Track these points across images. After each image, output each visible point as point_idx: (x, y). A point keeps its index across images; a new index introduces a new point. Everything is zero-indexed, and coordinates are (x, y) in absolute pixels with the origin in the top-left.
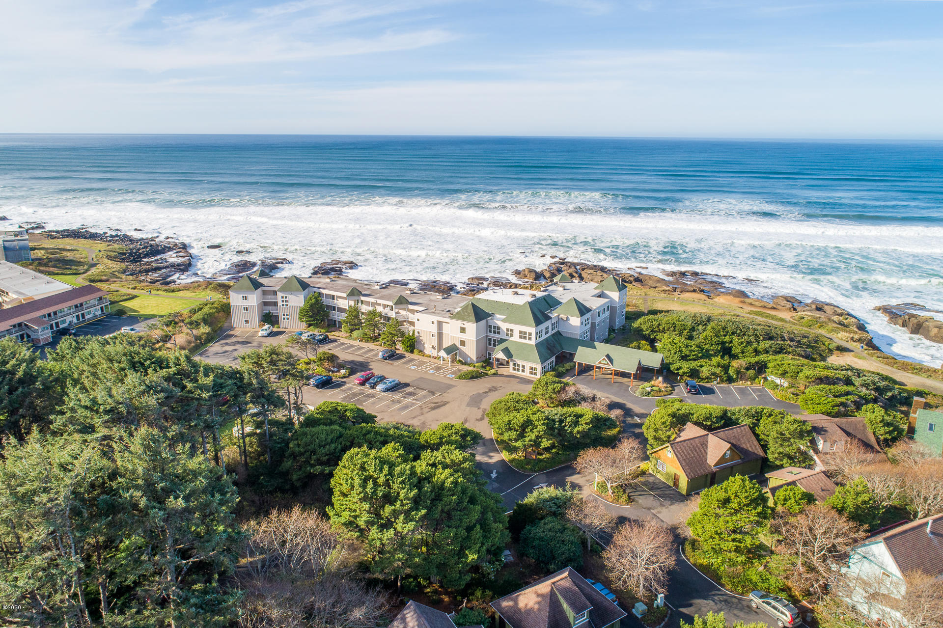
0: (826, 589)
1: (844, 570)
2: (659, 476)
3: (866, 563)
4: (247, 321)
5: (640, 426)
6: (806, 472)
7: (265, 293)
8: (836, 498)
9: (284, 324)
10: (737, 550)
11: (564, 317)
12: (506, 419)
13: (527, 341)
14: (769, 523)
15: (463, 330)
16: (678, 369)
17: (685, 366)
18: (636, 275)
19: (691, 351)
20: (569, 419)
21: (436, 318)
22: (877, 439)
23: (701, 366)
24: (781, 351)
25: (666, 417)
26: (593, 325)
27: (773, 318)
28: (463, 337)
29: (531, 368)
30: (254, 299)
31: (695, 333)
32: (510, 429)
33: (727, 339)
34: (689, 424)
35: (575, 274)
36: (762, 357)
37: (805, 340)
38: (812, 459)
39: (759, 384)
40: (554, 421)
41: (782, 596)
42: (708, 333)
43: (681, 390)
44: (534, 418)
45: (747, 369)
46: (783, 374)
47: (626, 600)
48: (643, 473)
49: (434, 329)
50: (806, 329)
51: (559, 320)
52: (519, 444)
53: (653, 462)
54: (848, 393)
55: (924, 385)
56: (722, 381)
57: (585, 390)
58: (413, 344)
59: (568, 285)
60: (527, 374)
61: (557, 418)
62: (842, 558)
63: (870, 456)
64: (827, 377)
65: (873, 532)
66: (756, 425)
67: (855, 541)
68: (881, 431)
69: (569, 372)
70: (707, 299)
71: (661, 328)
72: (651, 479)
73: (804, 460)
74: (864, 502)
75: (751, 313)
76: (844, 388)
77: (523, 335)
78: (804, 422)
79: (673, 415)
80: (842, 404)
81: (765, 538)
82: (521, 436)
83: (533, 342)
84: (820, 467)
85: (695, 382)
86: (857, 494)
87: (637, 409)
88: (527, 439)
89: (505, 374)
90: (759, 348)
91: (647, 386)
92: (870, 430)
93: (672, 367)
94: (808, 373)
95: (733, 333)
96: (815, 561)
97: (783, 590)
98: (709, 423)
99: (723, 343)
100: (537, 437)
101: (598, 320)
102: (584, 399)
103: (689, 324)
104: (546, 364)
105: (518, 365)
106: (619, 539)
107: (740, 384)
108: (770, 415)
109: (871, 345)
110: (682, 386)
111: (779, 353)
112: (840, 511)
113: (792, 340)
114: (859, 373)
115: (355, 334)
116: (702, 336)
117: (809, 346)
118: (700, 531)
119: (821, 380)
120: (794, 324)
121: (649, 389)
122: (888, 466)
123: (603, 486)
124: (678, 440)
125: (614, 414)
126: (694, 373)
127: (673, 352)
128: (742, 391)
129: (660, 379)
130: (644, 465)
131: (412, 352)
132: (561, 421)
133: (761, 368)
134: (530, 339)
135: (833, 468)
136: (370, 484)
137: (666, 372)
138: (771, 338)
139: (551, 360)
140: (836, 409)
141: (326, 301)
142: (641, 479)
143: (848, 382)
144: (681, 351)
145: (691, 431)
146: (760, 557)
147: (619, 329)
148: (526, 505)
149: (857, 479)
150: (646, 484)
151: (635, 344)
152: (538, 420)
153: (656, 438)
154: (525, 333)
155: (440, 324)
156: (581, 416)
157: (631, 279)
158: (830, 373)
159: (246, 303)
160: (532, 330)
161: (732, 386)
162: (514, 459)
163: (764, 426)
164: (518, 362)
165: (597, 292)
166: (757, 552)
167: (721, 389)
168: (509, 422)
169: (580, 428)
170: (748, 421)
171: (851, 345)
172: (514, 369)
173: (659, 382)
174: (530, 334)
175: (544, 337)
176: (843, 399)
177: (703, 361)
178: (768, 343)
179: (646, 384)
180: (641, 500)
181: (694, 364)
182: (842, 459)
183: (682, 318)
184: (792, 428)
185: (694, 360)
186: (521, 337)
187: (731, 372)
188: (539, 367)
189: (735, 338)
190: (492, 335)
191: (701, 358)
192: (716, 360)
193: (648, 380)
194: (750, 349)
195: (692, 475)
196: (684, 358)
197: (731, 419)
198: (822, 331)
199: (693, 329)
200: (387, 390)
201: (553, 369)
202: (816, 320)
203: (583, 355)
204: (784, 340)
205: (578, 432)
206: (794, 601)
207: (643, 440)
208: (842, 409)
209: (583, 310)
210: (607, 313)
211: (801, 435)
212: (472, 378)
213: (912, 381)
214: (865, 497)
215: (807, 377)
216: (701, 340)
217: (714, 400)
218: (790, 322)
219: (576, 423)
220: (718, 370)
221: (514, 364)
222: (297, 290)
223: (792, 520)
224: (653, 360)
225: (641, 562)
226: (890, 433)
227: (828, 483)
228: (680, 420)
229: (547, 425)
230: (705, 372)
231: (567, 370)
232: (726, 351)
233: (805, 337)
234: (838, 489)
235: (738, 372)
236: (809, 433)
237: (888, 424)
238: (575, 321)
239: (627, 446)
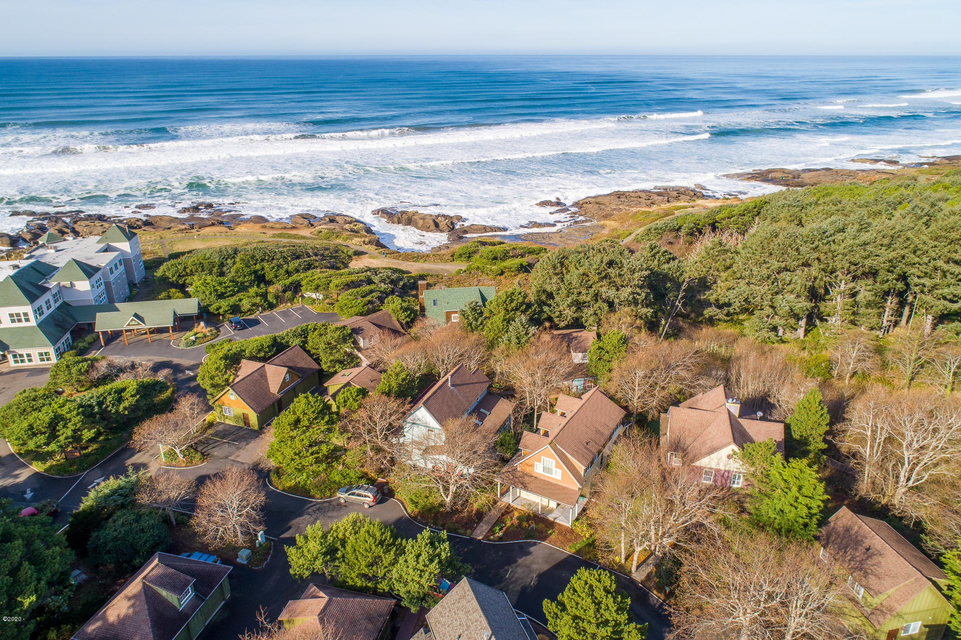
0: (393, 461)
1: (401, 440)
2: (227, 422)
3: (415, 427)
5: (194, 378)
6: (356, 371)
8: (382, 386)
10: (318, 461)
11: (67, 284)
12: (25, 424)
14: (337, 427)
16: (218, 309)
17: (224, 304)
18: (144, 219)
19: (225, 288)
20: (109, 399)
22: (401, 324)
23: (240, 300)
24: (309, 267)
25: (219, 362)
26: (108, 285)
27: (295, 237)
29: (41, 354)
31: (225, 269)
32: (34, 434)
33: (258, 267)
34: (244, 361)
35: (66, 230)
36: (295, 277)
37: (327, 252)
38: (358, 358)
39: (298, 303)
40: (91, 406)
41: (363, 481)
42: (238, 265)
43: (227, 329)
44: (63, 411)
45: (284, 291)
46: (317, 289)
47: (227, 554)
48: (211, 425)
50: (326, 242)
51: (61, 289)
52: (53, 447)
53: (218, 409)
54: (371, 292)
55: (423, 270)
56: (264, 309)
57: (119, 360)
59: (61, 245)
60: (36, 362)
61: (94, 402)
62: (397, 431)
63: (399, 340)
64: (352, 282)
65: (415, 401)
66: (305, 342)
67: (404, 413)
68: (403, 316)
69: (94, 344)
70: (228, 230)
71: (188, 270)
72: (220, 428)
73: (351, 361)
74: (404, 380)
75: (274, 236)
76: (366, 288)
78: (344, 327)
79: (226, 357)
80: (370, 302)
81: (337, 440)
82: (53, 436)
83: (33, 323)
84: (365, 362)
85: (239, 317)
86: (397, 375)
87: (186, 362)
88: (62, 438)
89: (5, 370)
90: (290, 269)
91: (190, 336)
92: (394, 319)
93: (211, 309)
94: (336, 282)
95: (262, 260)
96: (380, 442)
97: (362, 477)
98: (262, 354)
99: (255, 272)
100: (75, 431)
101: (112, 278)
102: (121, 370)
103: (217, 260)
104: (59, 344)
105: (21, 356)
106: (203, 501)
107: (282, 308)
108: (315, 329)
109: (379, 245)
110: (226, 325)
111: (308, 269)
112: (388, 394)
113: (316, 255)
114: (375, 271)
116: (233, 270)
117: (332, 257)
118: (280, 458)
119: (349, 286)
120: (315, 239)
121: (193, 338)
122: (413, 344)
123: (171, 454)
124: (237, 380)
125: (161, 376)
126: (235, 309)
127: (207, 293)
128: (285, 314)
129: (202, 324)
130: (209, 417)
132: (100, 404)
133: (296, 288)
134: (27, 320)
135: (375, 359)
137: (206, 315)
138: (298, 257)
139: (65, 337)
140: (366, 308)
142: (210, 431)
143: (370, 282)
144: (216, 291)
145: (248, 367)
146: (337, 459)
147: (142, 282)
148: (84, 511)
149: (394, 362)
150: (216, 434)
151: (163, 294)
152: (70, 411)
153: (214, 386)
154: (18, 315)
156: (124, 390)
157: (139, 223)
158: (354, 278)
160: (28, 309)
161: (275, 312)
162: (52, 467)
163: (313, 341)
164: (20, 351)
165: (101, 246)
166: (335, 455)
167: (264, 317)
168: (31, 427)
169: (126, 404)
170: (297, 341)
171: (365, 248)
172: (16, 362)
173: (201, 328)
174: (26, 314)
175: (47, 313)
176: (369, 298)
177: (240, 295)
178: (296, 263)
179: (189, 334)
180: (216, 452)
181: (233, 300)
182: (380, 350)
183: (208, 255)
184: (336, 335)
186: (13, 321)
187: (270, 298)
188: (51, 350)
189: (266, 265)
191: (238, 292)
192: (253, 290)
193: (189, 329)
194: (282, 271)
195: (260, 409)
196: (221, 296)
197: (282, 344)
198: (339, 241)
199: (222, 265)
201: (71, 347)
202: (332, 232)
203: (104, 322)
204: (310, 256)
205: (125, 409)
206: (372, 481)
207: (201, 392)
208: (371, 306)
209: (89, 271)
210: (121, 268)
211: (344, 340)
213: (414, 268)
214: (403, 375)
215: (337, 286)
216: (233, 274)
217: (262, 329)
218: (311, 238)
219: (120, 400)
220: (258, 300)
221: (15, 356)
223: (355, 416)
224: (189, 306)
225: (232, 512)
226: (409, 316)
227: (374, 373)
228: (233, 360)
229: (83, 413)
230: (246, 304)
231: (90, 344)
232: (260, 279)
233: (326, 249)
234: (383, 375)
235: (277, 297)
236: (350, 335)
237: (406, 310)
238: (83, 286)
239: (186, 405)
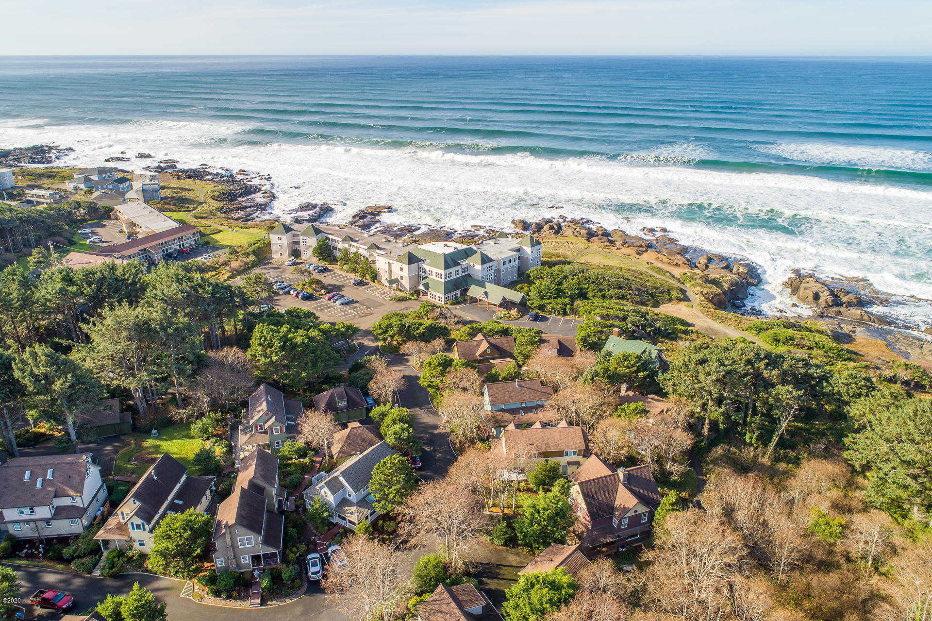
4: (281, 254)
7: (294, 235)
9: (304, 257)
11: (471, 264)
13: (439, 279)
15: (401, 269)
16: (531, 304)
17: (538, 302)
19: (548, 293)
20: (414, 326)
21: (388, 261)
23: (550, 303)
24: (623, 297)
26: (498, 271)
27: (662, 273)
28: (401, 273)
29: (439, 297)
30: (285, 239)
31: (564, 281)
32: (380, 328)
33: (586, 286)
37: (652, 291)
42: (573, 281)
43: (527, 318)
49: (386, 267)
50: (677, 283)
51: (468, 266)
55: (707, 328)
56: (559, 314)
58: (375, 277)
60: (437, 301)
70: (634, 254)
75: (649, 268)
77: (437, 274)
82: (385, 332)
83: (443, 280)
85: (539, 313)
88: (387, 335)
89: (424, 300)
95: (593, 283)
99: (582, 289)
100: (393, 334)
101: (503, 267)
103: (565, 274)
104: (450, 295)
105: (432, 295)
107: (570, 317)
110: (529, 315)
111: (621, 298)
113: (637, 290)
115: (345, 267)
116: (568, 283)
119: (604, 317)
120: (674, 279)
121: (505, 315)
126: (542, 308)
128: (567, 322)
129: (516, 309)
131: (374, 282)
132: (409, 327)
134: (441, 278)
136: (263, 339)
137: (522, 305)
138: (621, 288)
139: (455, 292)
141: (331, 243)
143: (624, 320)
144: (542, 293)
148: (358, 363)
151: (521, 286)
154: (439, 274)
155: (390, 264)
158: (613, 313)
159: (280, 242)
160: (442, 272)
161: (564, 318)
164: (433, 292)
167: (553, 319)
171: (695, 297)
172: (430, 297)
173: (514, 312)
174: (442, 275)
175: (453, 277)
177: (553, 300)
179: (505, 312)
181: (545, 302)
185: (548, 299)
186: (436, 276)
187: (568, 308)
188: (444, 297)
189: (592, 286)
190: (421, 273)
191: (554, 298)
192: (563, 300)
193: (508, 309)
194: (599, 294)
196: (541, 297)
198: (688, 285)
199: (563, 278)
200: (342, 304)
201: (456, 299)
203: (474, 291)
204: (630, 290)
205: (417, 333)
209: (486, 260)
210: (515, 262)
212: (399, 300)
213: (704, 324)
215: (595, 314)
216: (567, 286)
217: (542, 325)
219: (418, 329)
221: (430, 294)
222: (312, 236)
224: (517, 297)
229: (401, 328)
230: (550, 307)
233: (654, 288)
235: (572, 309)
238: (478, 267)
239: (436, 343)
